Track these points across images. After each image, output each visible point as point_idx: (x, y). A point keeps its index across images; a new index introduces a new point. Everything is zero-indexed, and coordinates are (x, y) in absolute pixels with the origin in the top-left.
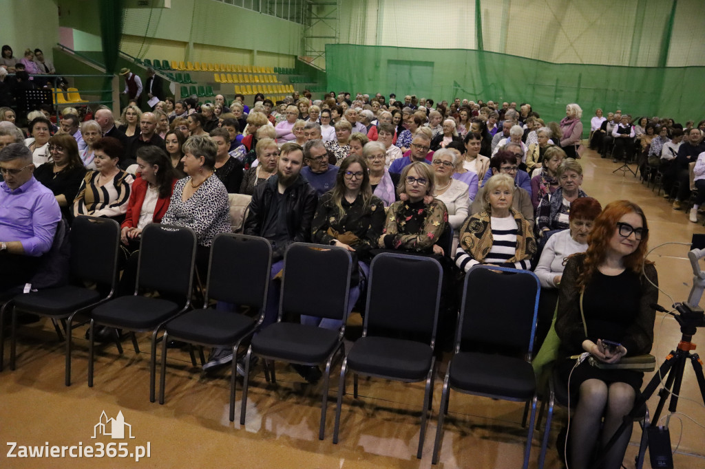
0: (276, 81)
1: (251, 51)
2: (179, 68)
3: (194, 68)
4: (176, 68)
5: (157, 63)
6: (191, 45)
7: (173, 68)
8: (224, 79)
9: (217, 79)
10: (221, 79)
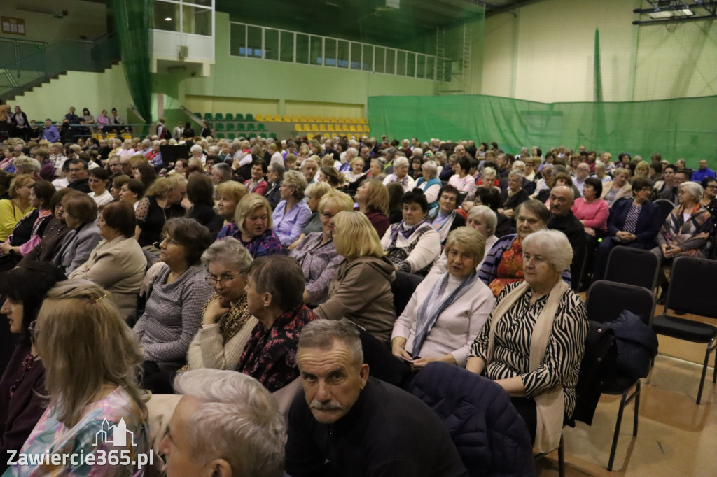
1: (361, 106)
2: (264, 119)
3: (283, 120)
4: (260, 120)
5: (240, 116)
6: (282, 102)
7: (258, 120)
8: (307, 128)
9: (298, 128)
10: (303, 128)
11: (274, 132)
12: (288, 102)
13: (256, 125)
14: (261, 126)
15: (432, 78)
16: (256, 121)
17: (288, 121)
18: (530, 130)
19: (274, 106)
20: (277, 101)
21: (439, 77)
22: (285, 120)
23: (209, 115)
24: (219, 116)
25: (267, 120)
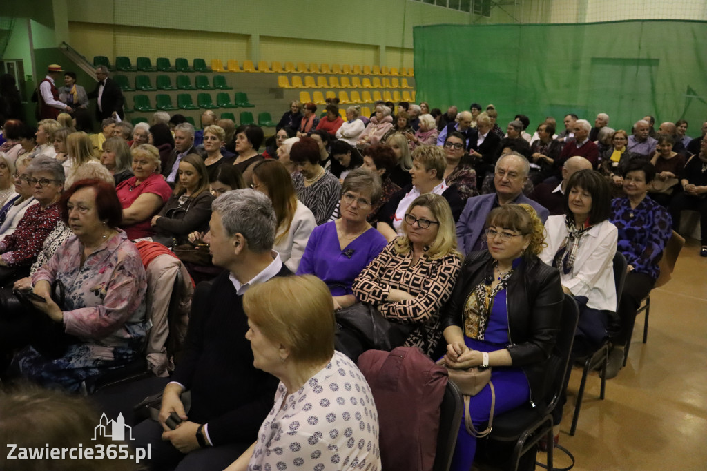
0: (405, 85)
1: (376, 47)
2: (226, 68)
3: (256, 69)
4: (219, 70)
5: (182, 63)
6: (255, 39)
7: (214, 69)
8: (297, 83)
9: (283, 83)
10: (291, 84)
11: (243, 91)
12: (264, 39)
13: (210, 77)
14: (220, 80)
15: (468, 11)
16: (211, 71)
17: (266, 71)
19: (242, 44)
20: (248, 37)
21: (476, 9)
22: (261, 69)
23: (124, 62)
24: (144, 62)
25: (231, 69)
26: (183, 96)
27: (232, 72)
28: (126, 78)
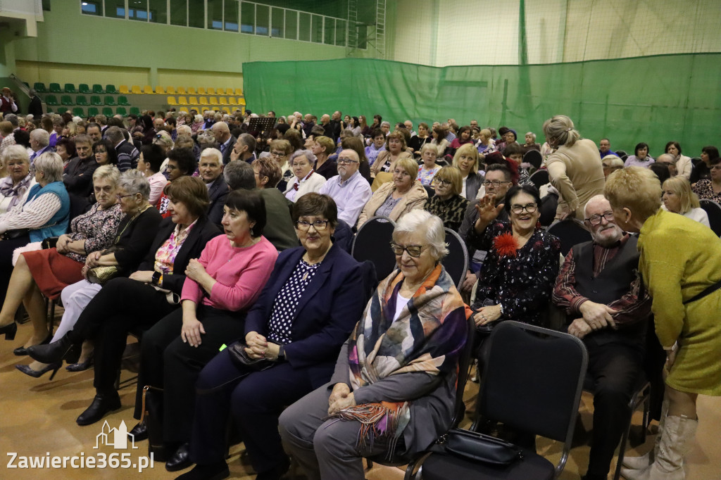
2: (130, 91)
3: (154, 92)
4: (124, 92)
5: (97, 87)
6: (154, 71)
7: (121, 92)
8: (183, 101)
9: (171, 101)
10: (177, 102)
11: (136, 107)
12: (160, 70)
13: (115, 97)
14: (123, 99)
15: (344, 45)
16: (118, 93)
17: (161, 93)
18: (420, 101)
19: (144, 75)
20: (148, 70)
21: (351, 43)
22: (157, 92)
23: (55, 87)
24: (70, 87)
25: (134, 92)
26: (92, 109)
27: (135, 94)
28: (55, 97)
